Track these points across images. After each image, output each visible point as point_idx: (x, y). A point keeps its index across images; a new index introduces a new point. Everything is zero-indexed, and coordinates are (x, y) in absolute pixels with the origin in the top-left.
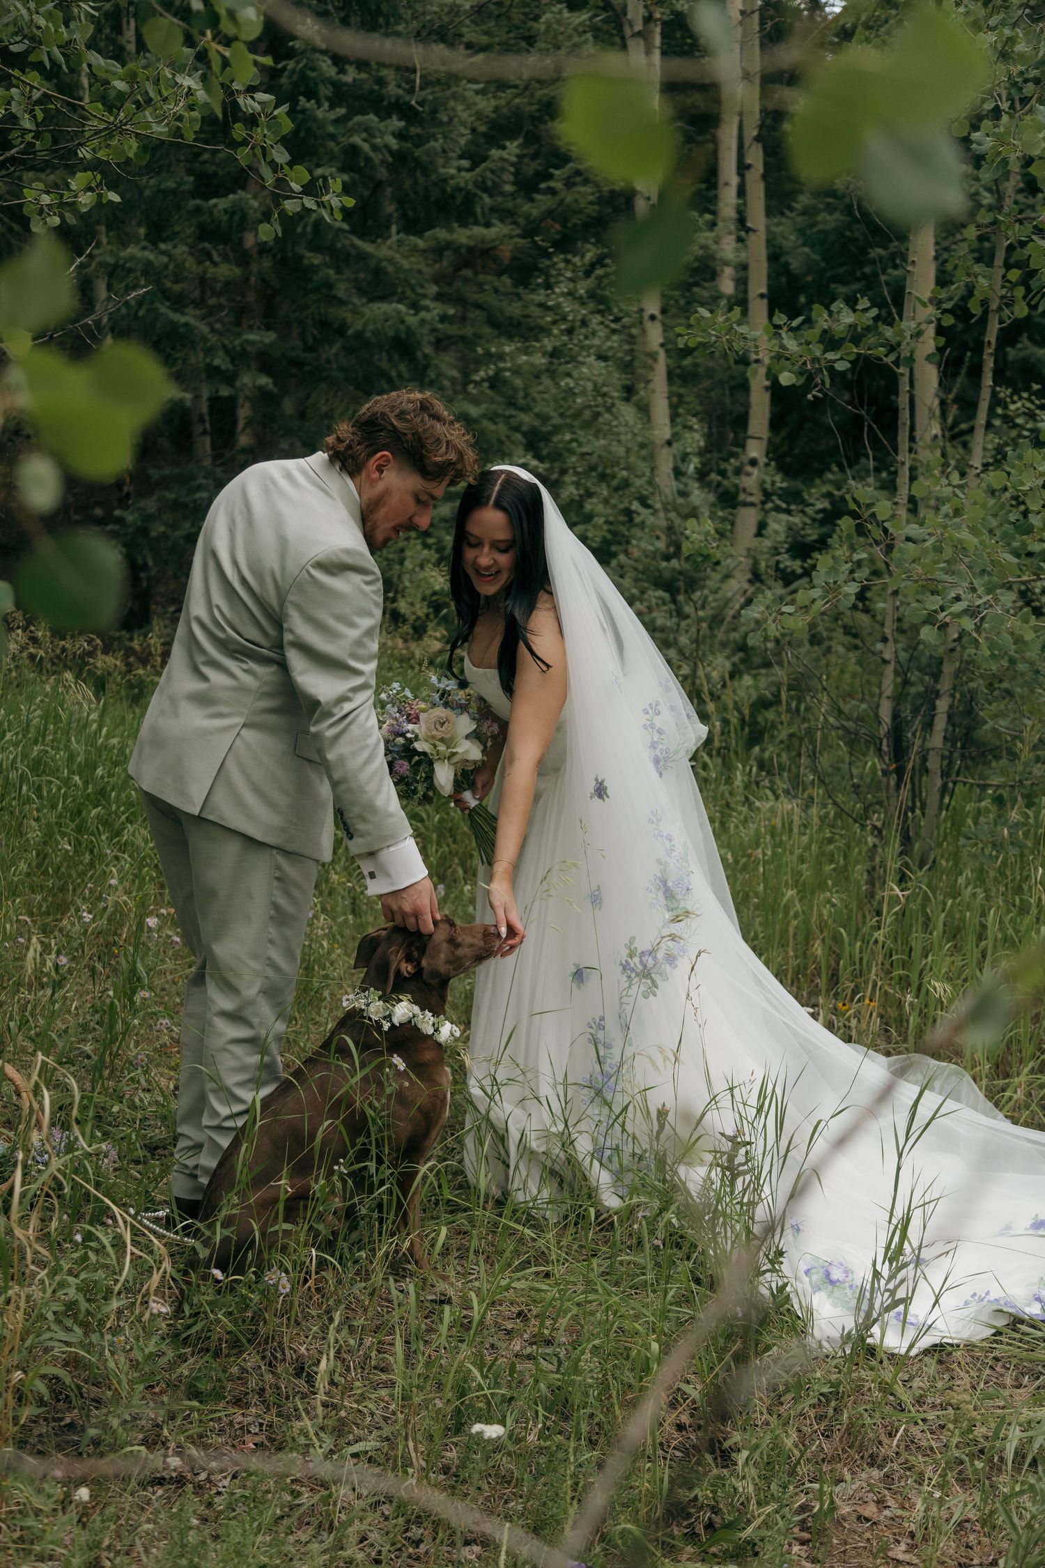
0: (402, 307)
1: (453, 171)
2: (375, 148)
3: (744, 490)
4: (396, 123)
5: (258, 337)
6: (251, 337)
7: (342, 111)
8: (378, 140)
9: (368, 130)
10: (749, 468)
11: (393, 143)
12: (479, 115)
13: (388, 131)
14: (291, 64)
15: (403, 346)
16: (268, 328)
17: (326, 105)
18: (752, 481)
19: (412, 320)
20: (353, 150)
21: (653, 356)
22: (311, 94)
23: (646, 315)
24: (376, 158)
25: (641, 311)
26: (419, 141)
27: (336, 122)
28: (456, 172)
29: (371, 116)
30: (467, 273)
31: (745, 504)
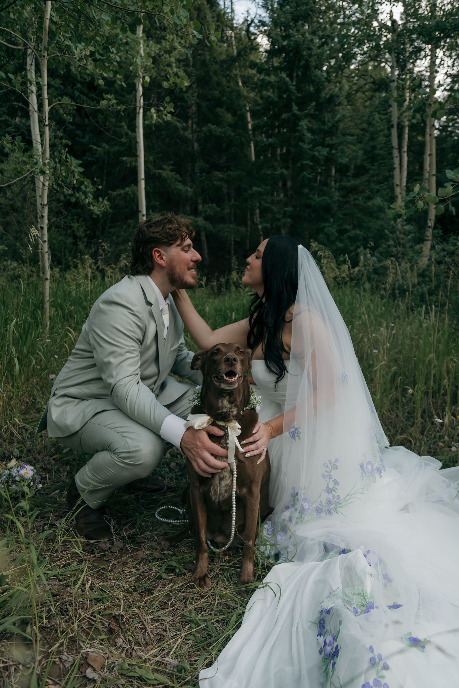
0: (326, 197)
1: (343, 161)
2: (320, 155)
3: (426, 236)
4: (328, 149)
6: (286, 209)
7: (311, 146)
8: (322, 153)
9: (319, 151)
10: (428, 229)
11: (325, 153)
13: (325, 151)
14: (297, 134)
15: (327, 209)
17: (307, 144)
18: (429, 233)
19: (330, 201)
20: (314, 156)
21: (397, 197)
22: (303, 141)
23: (395, 185)
24: (320, 157)
25: (393, 184)
27: (309, 149)
29: (320, 148)
30: (350, 195)
31: (426, 240)
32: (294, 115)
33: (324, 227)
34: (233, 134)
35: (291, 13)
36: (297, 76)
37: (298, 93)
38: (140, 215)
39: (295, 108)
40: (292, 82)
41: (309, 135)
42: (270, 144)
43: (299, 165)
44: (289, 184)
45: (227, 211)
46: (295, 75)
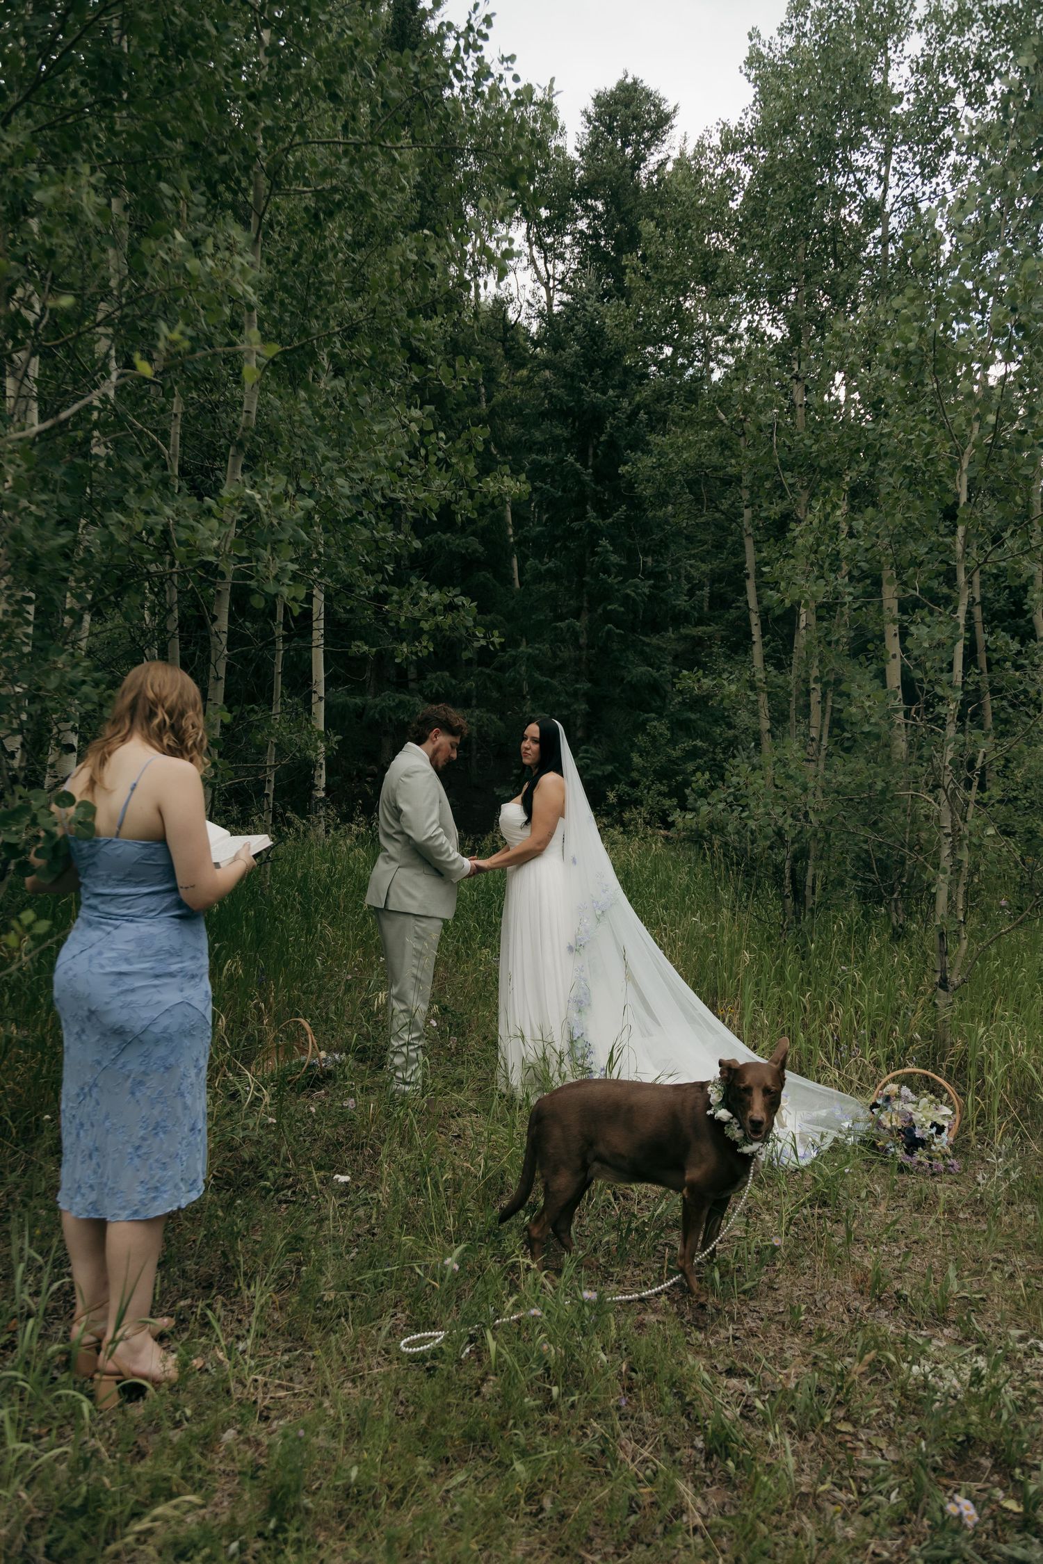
4: (651, 582)
5: (584, 686)
7: (620, 578)
9: (636, 586)
11: (647, 591)
12: (703, 573)
14: (596, 559)
16: (590, 681)
17: (613, 577)
18: (813, 748)
19: (656, 675)
20: (628, 595)
22: (607, 571)
24: (638, 599)
26: (663, 589)
28: (682, 602)
31: (810, 760)
32: (589, 525)
33: (648, 720)
34: (481, 549)
35: (584, 355)
36: (595, 455)
37: (597, 483)
38: (315, 698)
39: (591, 514)
40: (586, 467)
41: (614, 558)
42: (549, 571)
43: (600, 611)
44: (583, 641)
45: (470, 684)
46: (591, 451)
